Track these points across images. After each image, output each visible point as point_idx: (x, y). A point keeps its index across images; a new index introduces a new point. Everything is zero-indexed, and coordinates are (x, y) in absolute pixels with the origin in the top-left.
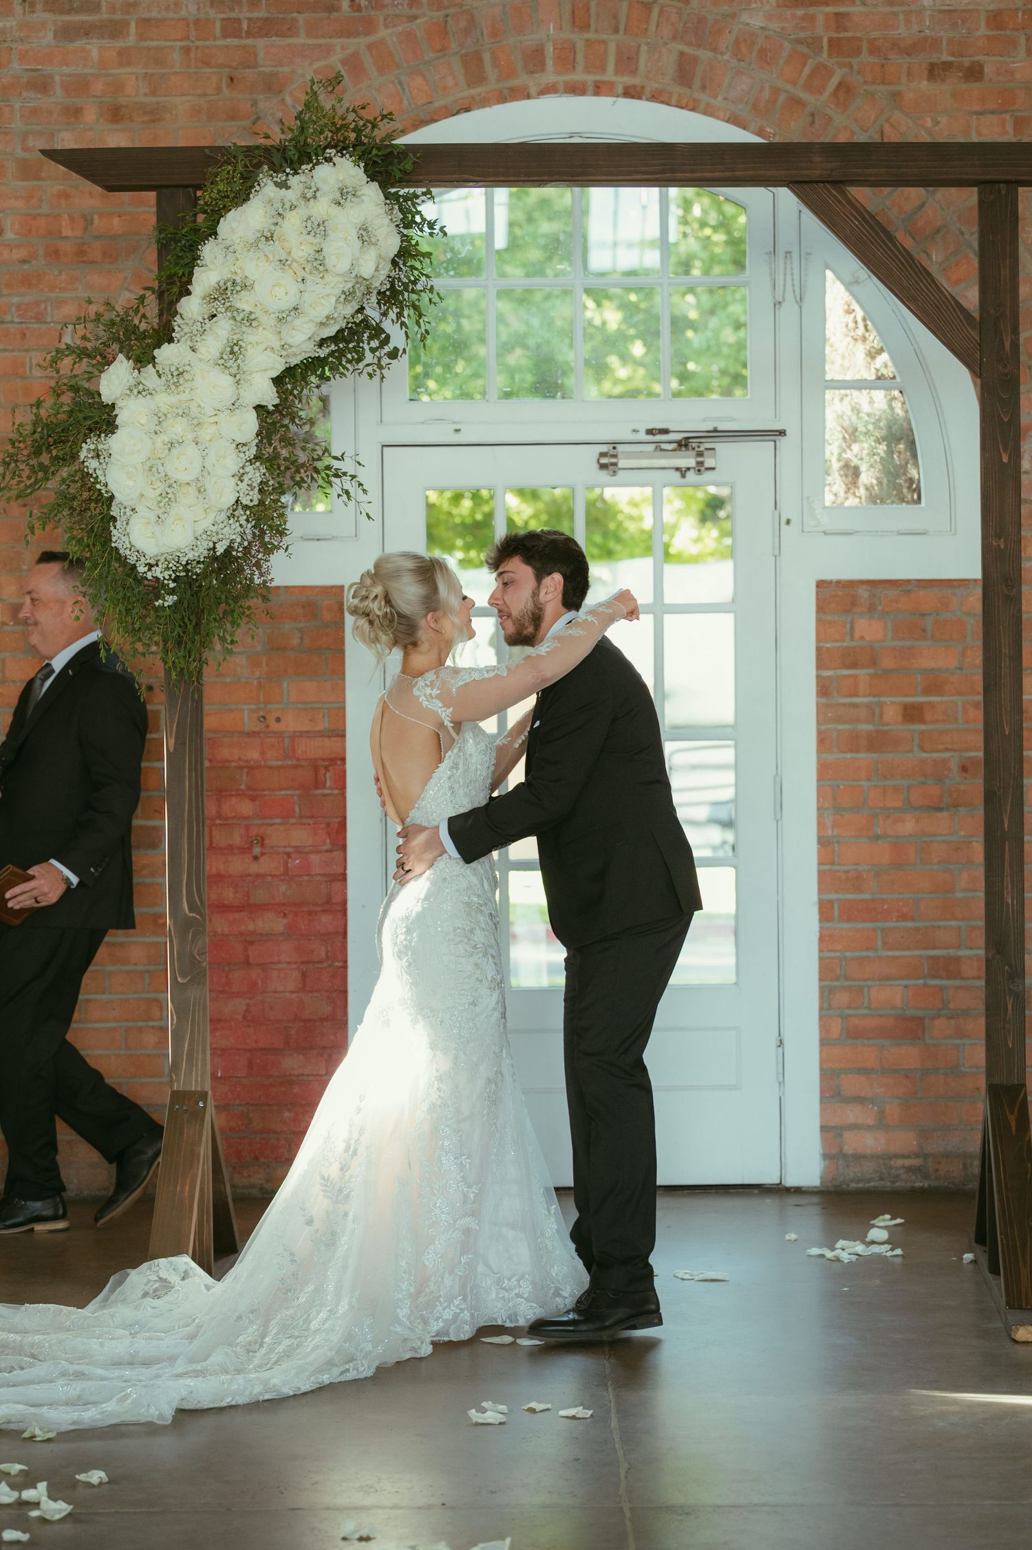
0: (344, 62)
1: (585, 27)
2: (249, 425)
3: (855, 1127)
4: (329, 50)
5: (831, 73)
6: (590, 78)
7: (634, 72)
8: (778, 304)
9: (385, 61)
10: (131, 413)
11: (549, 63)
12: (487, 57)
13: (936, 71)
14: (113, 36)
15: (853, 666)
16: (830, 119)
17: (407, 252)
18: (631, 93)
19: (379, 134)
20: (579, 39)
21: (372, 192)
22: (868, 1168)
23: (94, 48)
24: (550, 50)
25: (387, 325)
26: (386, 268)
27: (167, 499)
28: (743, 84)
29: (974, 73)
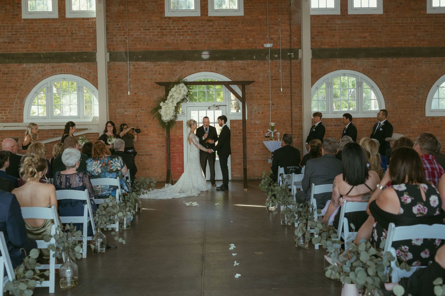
0: (183, 68)
1: (206, 65)
2: (174, 108)
3: (234, 174)
4: (181, 67)
5: (231, 69)
6: (207, 70)
7: (211, 69)
8: (226, 92)
9: (187, 68)
10: (163, 107)
11: (203, 69)
12: (197, 68)
13: (241, 69)
14: (159, 66)
15: (234, 128)
16: (231, 74)
17: (189, 91)
18: (211, 71)
19: (186, 81)
20: (206, 66)
21: (185, 87)
22: (236, 178)
23: (157, 67)
24: (203, 67)
25: (187, 98)
26: (186, 93)
27: (166, 115)
28: (222, 70)
29: (245, 69)
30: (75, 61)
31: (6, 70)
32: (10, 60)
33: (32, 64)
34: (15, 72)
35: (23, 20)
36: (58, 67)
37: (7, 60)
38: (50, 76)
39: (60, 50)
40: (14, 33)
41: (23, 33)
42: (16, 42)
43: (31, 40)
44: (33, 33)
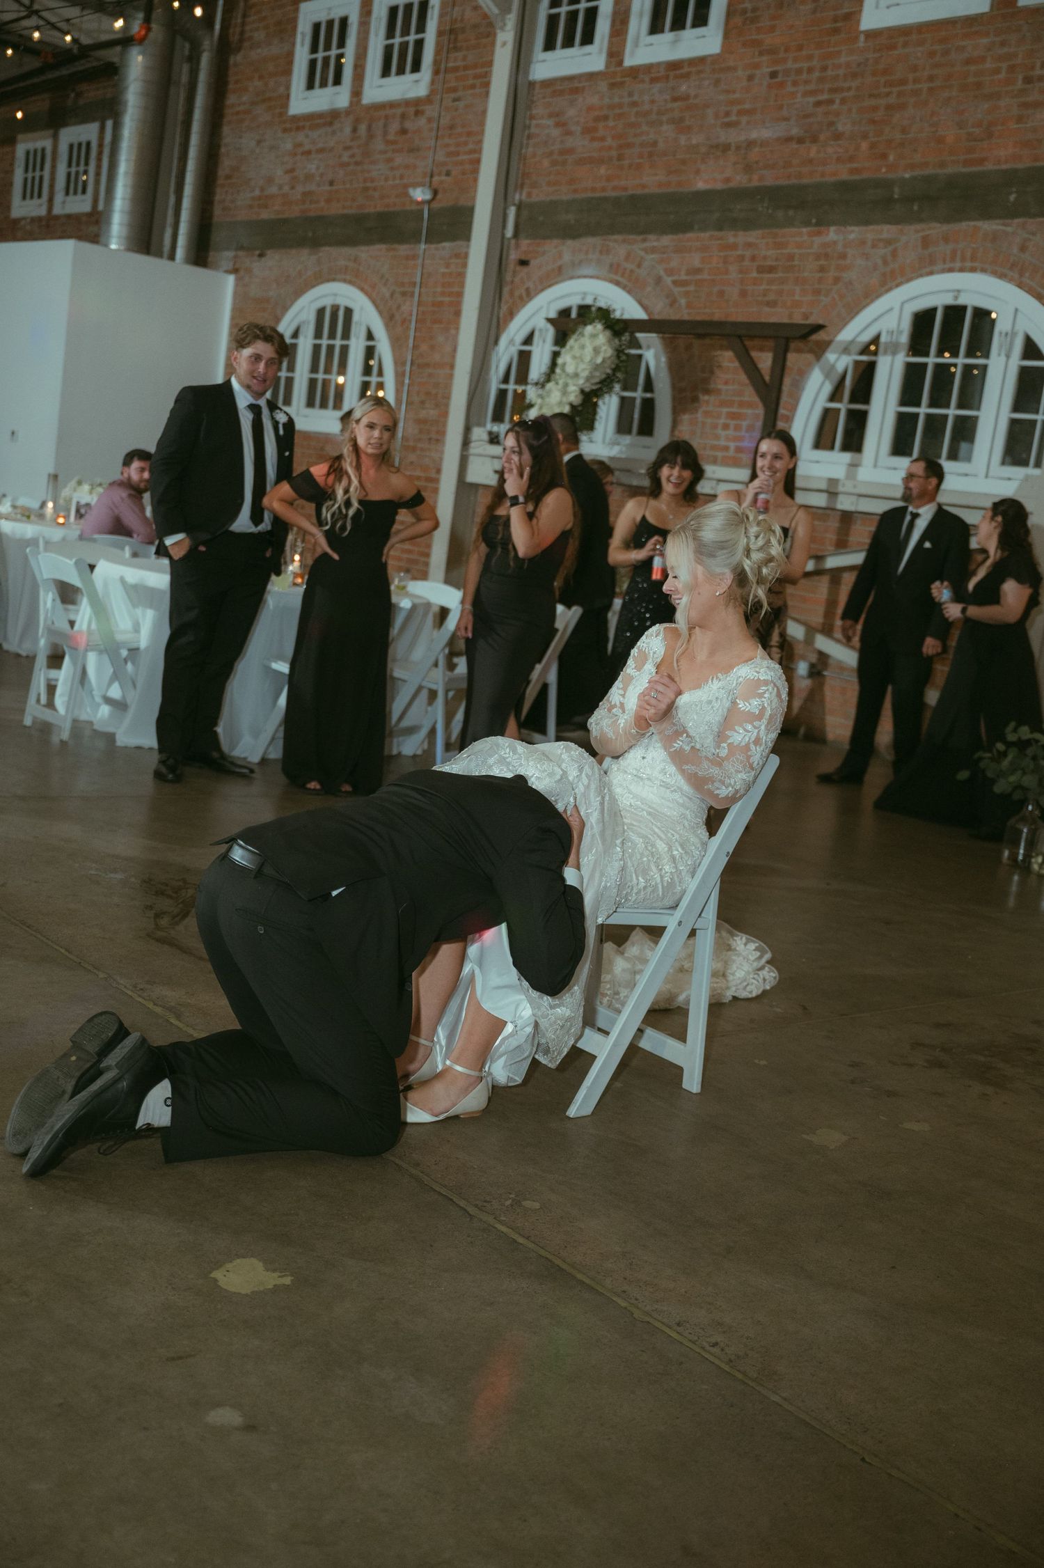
30: (1011, 213)
31: (769, 253)
32: (791, 213)
33: (856, 229)
34: (796, 263)
35: (862, 38)
36: (946, 240)
37: (780, 214)
38: (909, 280)
39: (967, 163)
40: (825, 97)
41: (852, 93)
42: (822, 137)
43: (873, 122)
44: (887, 90)
